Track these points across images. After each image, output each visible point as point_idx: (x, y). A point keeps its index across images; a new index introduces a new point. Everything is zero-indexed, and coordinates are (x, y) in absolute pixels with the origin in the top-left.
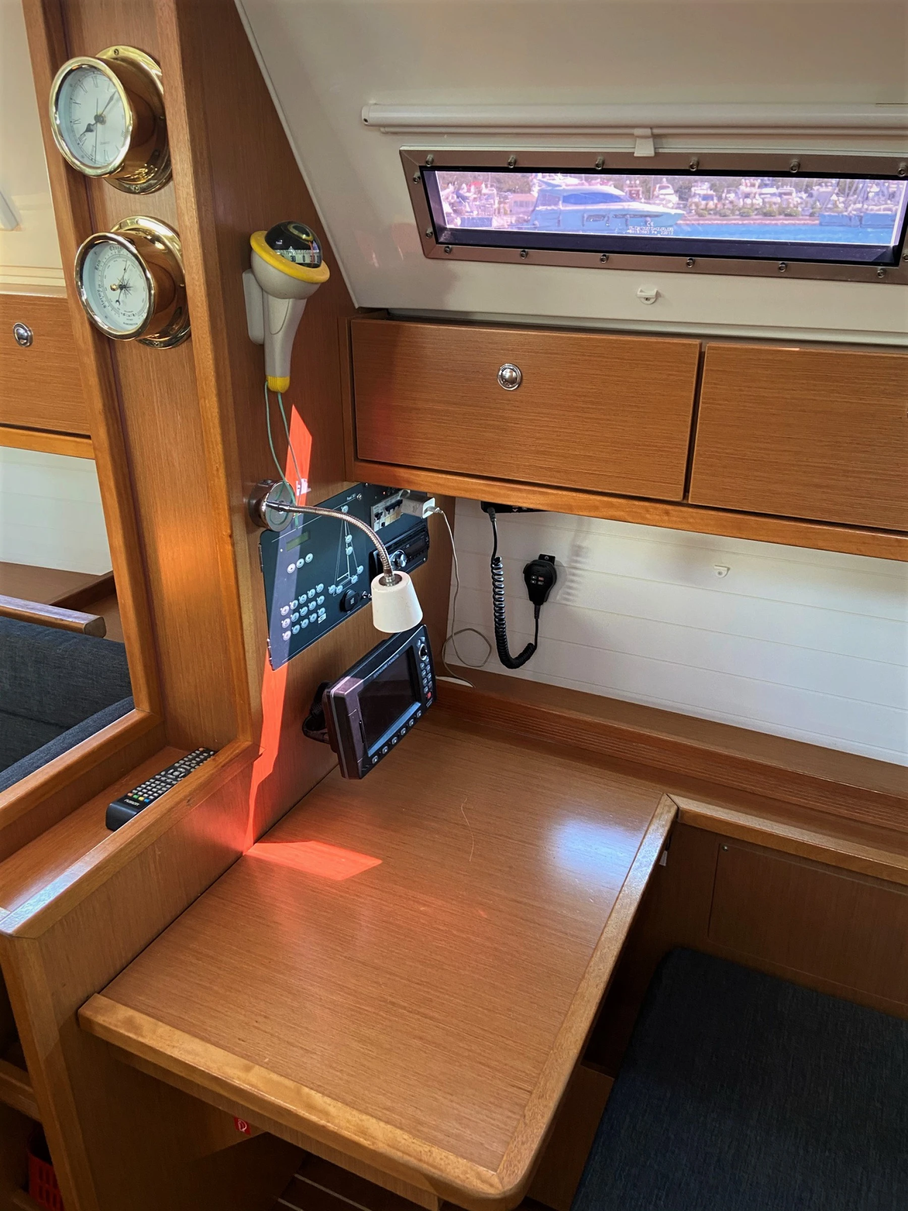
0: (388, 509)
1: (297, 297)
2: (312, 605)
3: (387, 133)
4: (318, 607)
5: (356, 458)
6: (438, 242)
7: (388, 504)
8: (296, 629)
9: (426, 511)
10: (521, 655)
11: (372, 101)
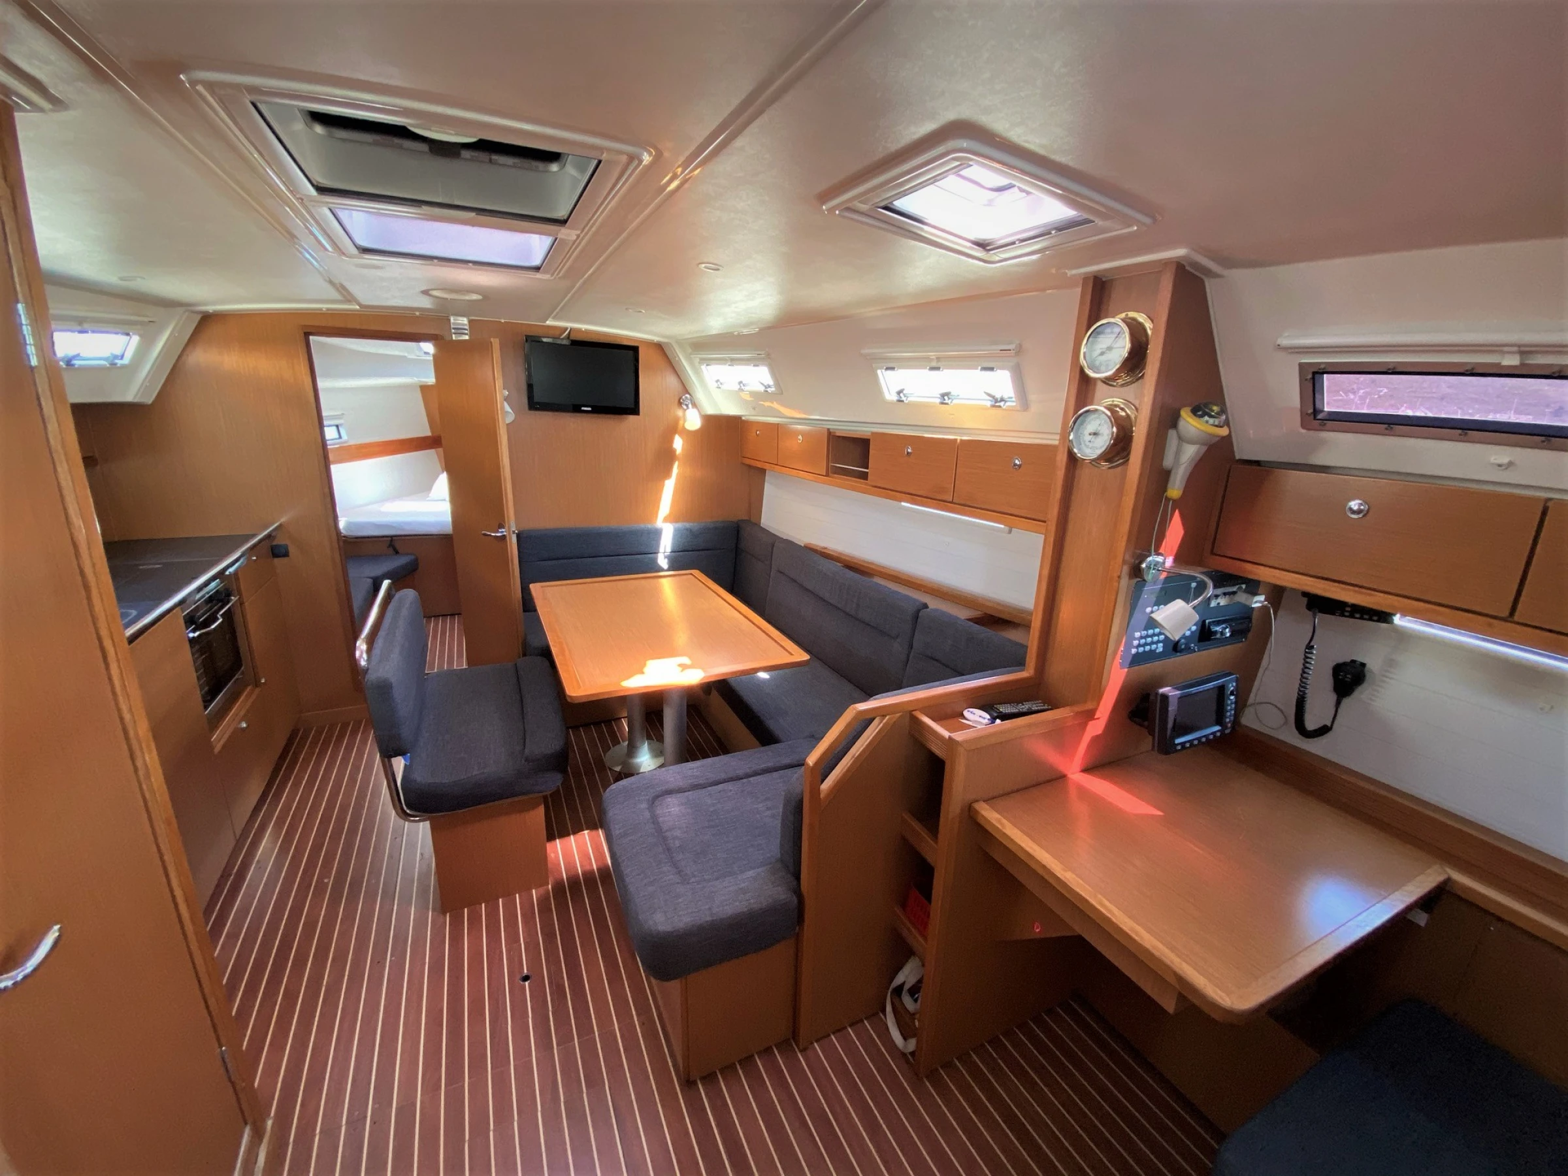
0: (1225, 594)
1: (1203, 444)
2: (1156, 638)
3: (1292, 352)
4: (1159, 642)
5: (1212, 553)
6: (1315, 418)
7: (1226, 591)
8: (1141, 649)
9: (1256, 602)
10: (1315, 731)
11: (1286, 334)
